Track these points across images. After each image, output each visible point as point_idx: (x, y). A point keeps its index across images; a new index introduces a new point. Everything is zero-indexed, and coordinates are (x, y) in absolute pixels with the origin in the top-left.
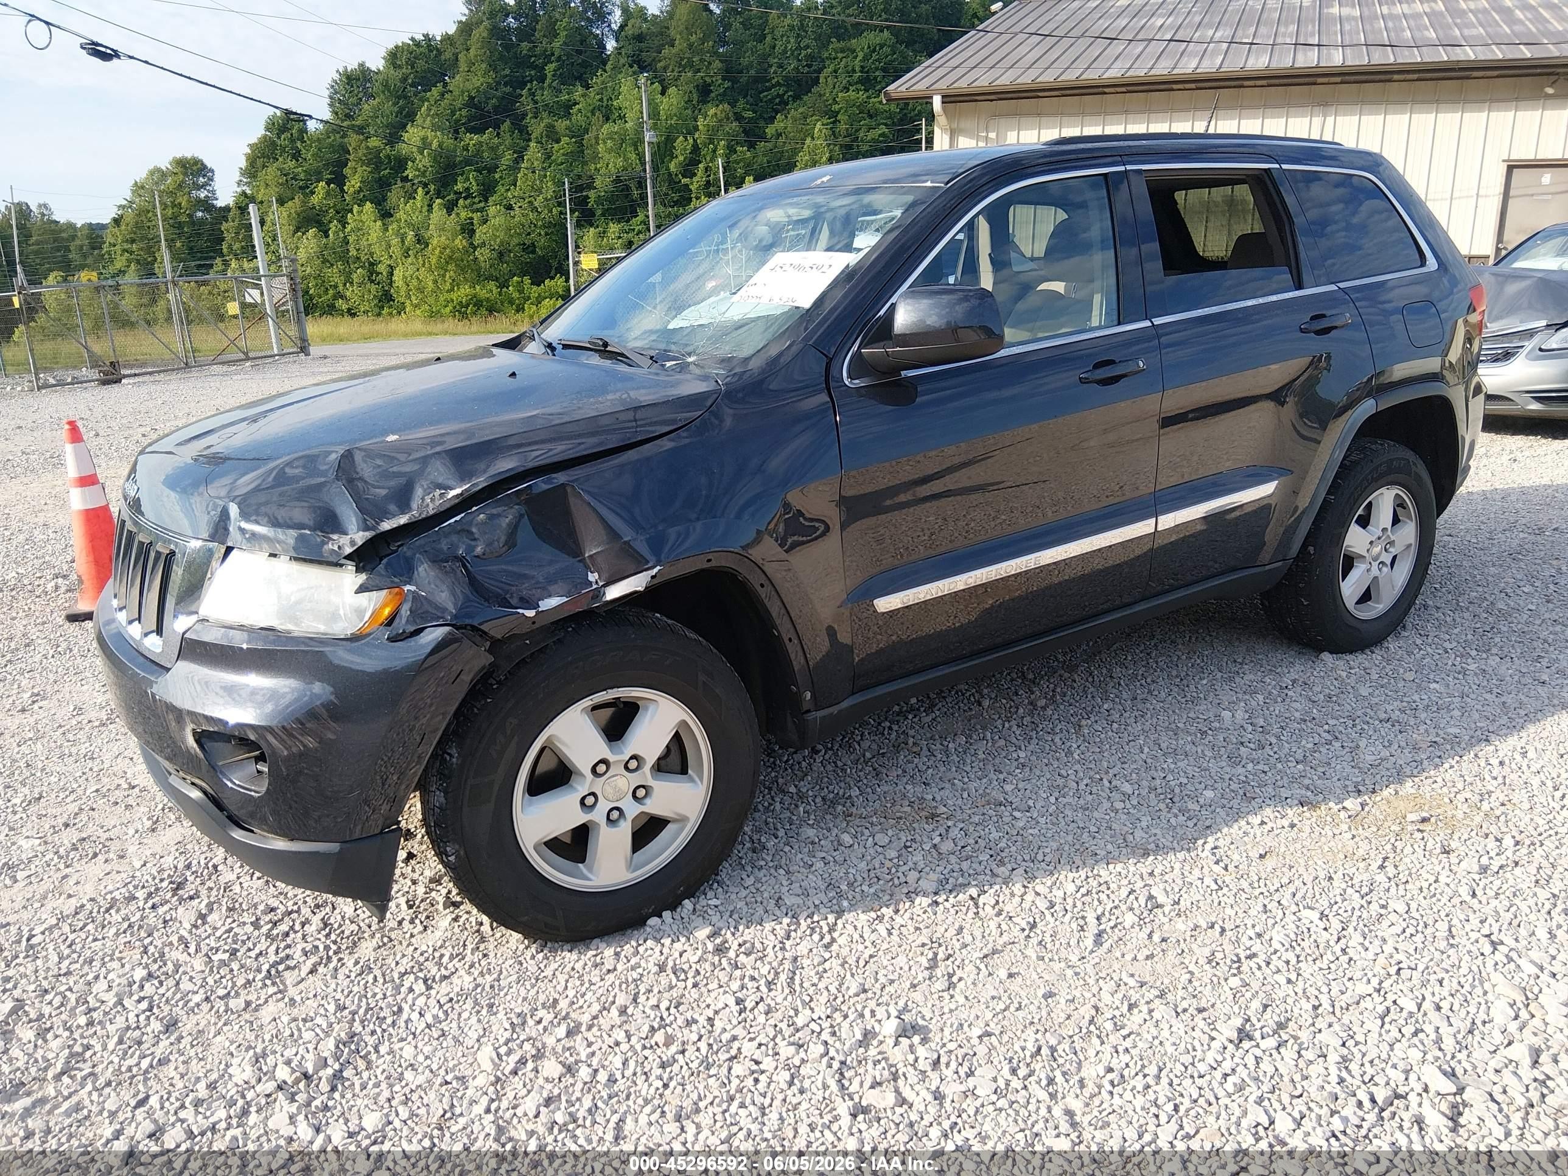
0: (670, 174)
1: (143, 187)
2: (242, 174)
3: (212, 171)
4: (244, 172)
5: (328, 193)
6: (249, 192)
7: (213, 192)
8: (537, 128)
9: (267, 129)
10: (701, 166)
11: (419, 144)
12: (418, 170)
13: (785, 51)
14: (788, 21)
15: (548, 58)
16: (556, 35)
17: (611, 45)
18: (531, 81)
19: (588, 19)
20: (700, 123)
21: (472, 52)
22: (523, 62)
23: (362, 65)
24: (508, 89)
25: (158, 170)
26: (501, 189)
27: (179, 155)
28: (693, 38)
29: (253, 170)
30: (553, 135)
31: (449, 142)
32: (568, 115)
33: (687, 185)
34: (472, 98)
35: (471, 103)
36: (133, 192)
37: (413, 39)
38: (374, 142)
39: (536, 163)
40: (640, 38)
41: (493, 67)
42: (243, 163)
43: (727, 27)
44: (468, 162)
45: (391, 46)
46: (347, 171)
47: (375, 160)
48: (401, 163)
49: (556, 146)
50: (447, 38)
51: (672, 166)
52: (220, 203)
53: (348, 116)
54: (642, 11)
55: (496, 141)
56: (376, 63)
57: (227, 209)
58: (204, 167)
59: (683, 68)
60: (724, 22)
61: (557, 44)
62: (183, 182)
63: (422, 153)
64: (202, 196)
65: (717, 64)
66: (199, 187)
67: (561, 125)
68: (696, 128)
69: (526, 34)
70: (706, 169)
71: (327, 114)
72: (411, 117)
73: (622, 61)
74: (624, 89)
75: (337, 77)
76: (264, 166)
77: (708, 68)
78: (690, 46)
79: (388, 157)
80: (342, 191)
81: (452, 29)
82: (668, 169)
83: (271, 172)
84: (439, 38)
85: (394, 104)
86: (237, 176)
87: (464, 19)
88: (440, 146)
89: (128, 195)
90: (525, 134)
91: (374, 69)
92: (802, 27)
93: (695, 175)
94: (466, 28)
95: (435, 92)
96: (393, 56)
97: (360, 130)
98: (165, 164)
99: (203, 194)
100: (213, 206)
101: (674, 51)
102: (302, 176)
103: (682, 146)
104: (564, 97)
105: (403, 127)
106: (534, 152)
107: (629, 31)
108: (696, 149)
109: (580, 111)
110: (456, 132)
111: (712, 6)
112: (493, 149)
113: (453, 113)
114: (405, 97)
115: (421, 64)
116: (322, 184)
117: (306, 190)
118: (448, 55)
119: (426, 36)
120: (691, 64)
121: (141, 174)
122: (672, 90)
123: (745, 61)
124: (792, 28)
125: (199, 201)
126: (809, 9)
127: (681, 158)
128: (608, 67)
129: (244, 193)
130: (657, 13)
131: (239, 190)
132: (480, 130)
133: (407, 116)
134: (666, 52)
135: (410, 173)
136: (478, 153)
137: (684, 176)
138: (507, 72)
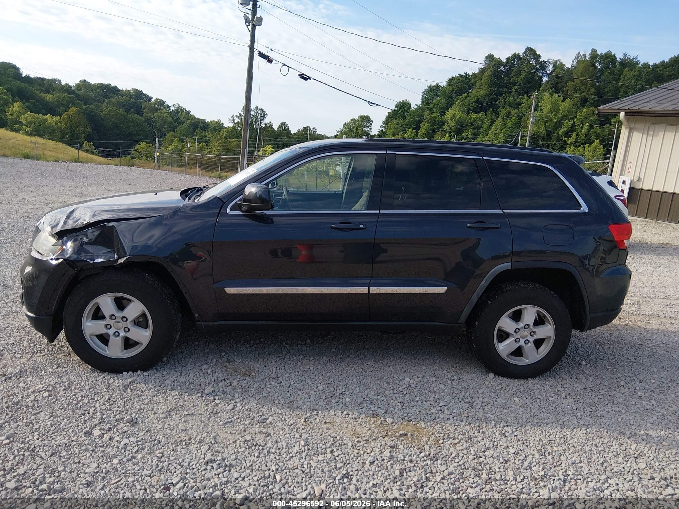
0: (559, 136)
1: (347, 125)
2: (383, 123)
3: (372, 121)
4: (384, 123)
5: (412, 133)
6: (384, 130)
7: (371, 129)
8: (503, 112)
9: (396, 107)
10: (574, 133)
11: (452, 116)
12: (449, 126)
13: (628, 86)
14: (633, 73)
15: (515, 85)
16: (521, 75)
17: (545, 79)
18: (505, 93)
19: (537, 69)
20: (578, 115)
21: (483, 81)
22: (504, 86)
23: (437, 84)
24: (495, 96)
25: (353, 119)
26: (481, 136)
27: (362, 115)
28: (584, 78)
29: (387, 122)
30: (509, 115)
31: (464, 116)
32: (518, 108)
33: (566, 141)
34: (478, 99)
35: (477, 101)
36: (344, 126)
37: (460, 75)
38: (434, 115)
39: (498, 127)
40: (558, 77)
41: (490, 86)
42: (384, 119)
43: (602, 74)
44: (470, 124)
45: (450, 77)
46: (421, 125)
47: (433, 122)
48: (442, 124)
49: (509, 120)
50: (474, 75)
51: (560, 132)
52: (372, 134)
53: (427, 104)
54: (562, 66)
55: (484, 117)
56: (443, 83)
57: (374, 136)
58: (370, 119)
59: (576, 91)
60: (601, 72)
61: (520, 78)
62: (361, 124)
63: (452, 120)
64: (367, 130)
65: (593, 90)
66: (366, 127)
67: (514, 112)
68: (576, 117)
69: (507, 74)
70: (577, 135)
71: (419, 103)
72: (451, 105)
73: (548, 86)
74: (545, 98)
75: (427, 88)
76: (392, 121)
77: (588, 91)
78: (582, 82)
79: (438, 121)
80: (418, 133)
81: (477, 71)
82: (558, 133)
83: (393, 124)
84: (471, 74)
85: (446, 100)
86: (381, 124)
87: (482, 67)
88: (460, 117)
89: (342, 127)
90: (497, 114)
91: (442, 86)
92: (640, 76)
93: (571, 137)
94: (482, 71)
95: (464, 96)
96: (450, 81)
97: (430, 110)
98: (356, 117)
99: (367, 129)
100: (370, 134)
101: (573, 83)
102: (404, 126)
103: (567, 124)
104: (518, 101)
105: (447, 110)
106: (499, 122)
107: (554, 74)
108: (573, 125)
109: (524, 106)
110: (469, 112)
111: (597, 65)
112: (482, 120)
113: (469, 105)
114: (452, 97)
115: (460, 85)
116: (411, 129)
117: (405, 131)
118: (472, 81)
119: (466, 73)
120: (580, 89)
121: (348, 120)
122: (568, 100)
123: (607, 90)
124: (634, 76)
125: (365, 132)
126: (645, 68)
127: (565, 129)
128: (541, 89)
129: (382, 130)
130: (570, 67)
131: (381, 129)
132: (478, 112)
133: (450, 105)
134: (569, 84)
135: (445, 128)
136: (475, 121)
137: (565, 137)
138: (496, 89)
